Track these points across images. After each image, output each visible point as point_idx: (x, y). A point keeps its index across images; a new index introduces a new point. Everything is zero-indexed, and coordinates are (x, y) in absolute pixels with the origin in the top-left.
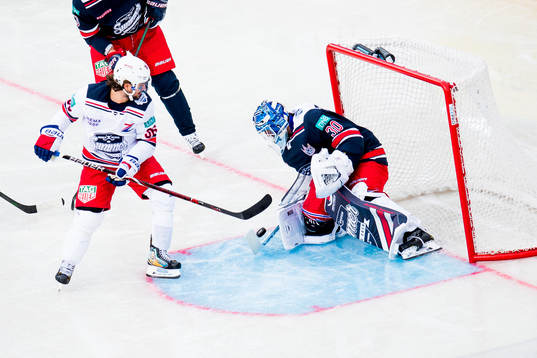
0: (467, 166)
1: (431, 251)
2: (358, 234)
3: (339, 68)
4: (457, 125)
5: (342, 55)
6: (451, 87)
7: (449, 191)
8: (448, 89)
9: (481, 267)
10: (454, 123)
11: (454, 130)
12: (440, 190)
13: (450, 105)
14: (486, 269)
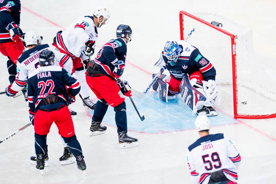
0: (238, 74)
1: (213, 116)
2: (185, 100)
3: (184, 22)
4: (236, 55)
5: (186, 16)
6: (235, 37)
7: (228, 84)
8: (233, 38)
9: (239, 121)
10: (234, 54)
11: (234, 57)
12: (225, 83)
13: (233, 45)
14: (241, 122)
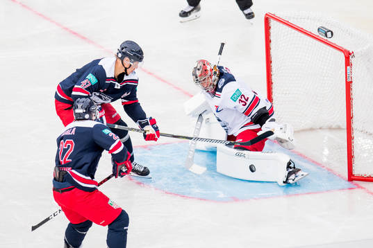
3: (272, 31)
4: (351, 82)
6: (350, 54)
7: (339, 128)
8: (348, 56)
9: (356, 184)
10: (349, 80)
11: (348, 85)
12: (334, 127)
13: (348, 67)
14: (359, 187)
